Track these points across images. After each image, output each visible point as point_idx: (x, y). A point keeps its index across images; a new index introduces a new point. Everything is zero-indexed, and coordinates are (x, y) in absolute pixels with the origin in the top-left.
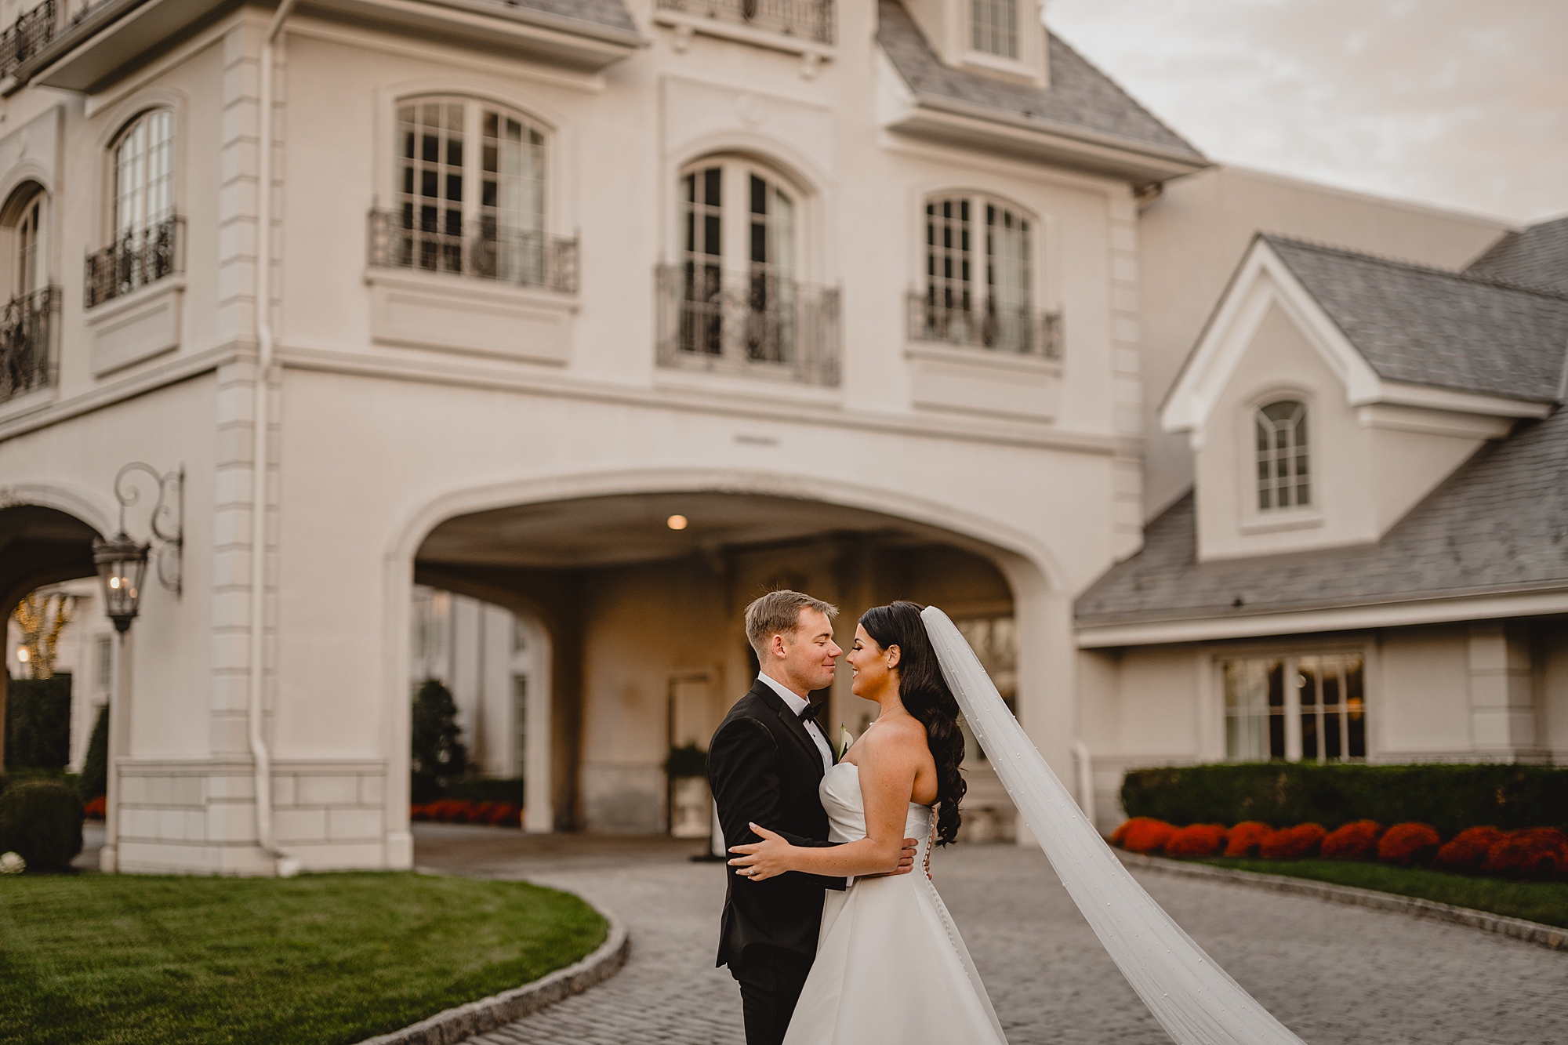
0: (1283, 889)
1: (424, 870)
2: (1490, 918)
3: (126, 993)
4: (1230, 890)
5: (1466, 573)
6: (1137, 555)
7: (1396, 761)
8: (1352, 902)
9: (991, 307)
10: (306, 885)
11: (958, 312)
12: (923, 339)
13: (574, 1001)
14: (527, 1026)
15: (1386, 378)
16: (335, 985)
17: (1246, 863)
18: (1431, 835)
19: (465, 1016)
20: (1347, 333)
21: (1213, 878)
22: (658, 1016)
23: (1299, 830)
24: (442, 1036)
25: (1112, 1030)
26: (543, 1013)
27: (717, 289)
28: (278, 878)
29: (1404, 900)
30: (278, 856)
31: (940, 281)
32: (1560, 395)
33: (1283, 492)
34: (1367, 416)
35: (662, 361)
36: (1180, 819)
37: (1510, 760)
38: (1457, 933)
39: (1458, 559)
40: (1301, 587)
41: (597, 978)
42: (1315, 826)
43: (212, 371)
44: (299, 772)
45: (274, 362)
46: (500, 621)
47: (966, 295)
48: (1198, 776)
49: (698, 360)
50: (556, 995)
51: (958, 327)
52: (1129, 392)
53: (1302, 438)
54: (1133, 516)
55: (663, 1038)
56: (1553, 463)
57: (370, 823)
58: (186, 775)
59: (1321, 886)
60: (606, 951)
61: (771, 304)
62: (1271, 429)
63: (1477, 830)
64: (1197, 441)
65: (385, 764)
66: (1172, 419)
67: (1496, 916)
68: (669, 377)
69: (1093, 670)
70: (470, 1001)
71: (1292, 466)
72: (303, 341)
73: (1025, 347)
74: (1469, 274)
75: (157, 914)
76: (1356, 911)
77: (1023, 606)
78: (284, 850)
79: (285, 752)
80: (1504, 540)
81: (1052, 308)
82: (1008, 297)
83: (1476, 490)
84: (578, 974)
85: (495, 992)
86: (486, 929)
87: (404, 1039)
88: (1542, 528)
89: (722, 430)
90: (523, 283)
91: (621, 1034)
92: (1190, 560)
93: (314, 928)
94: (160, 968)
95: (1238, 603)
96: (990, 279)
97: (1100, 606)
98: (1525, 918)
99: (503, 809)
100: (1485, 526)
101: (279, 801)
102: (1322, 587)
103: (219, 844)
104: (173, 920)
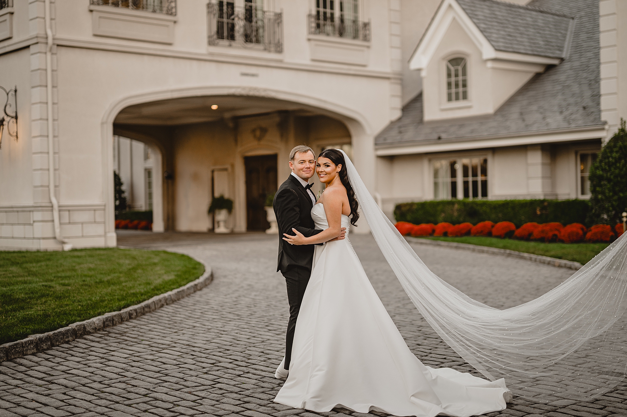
0: (457, 248)
1: (122, 247)
2: (534, 256)
3: (32, 293)
4: (437, 249)
5: (527, 126)
6: (399, 119)
7: (499, 199)
8: (483, 252)
9: (342, 20)
10: (76, 254)
11: (328, 22)
12: (315, 33)
13: (199, 293)
14: (184, 302)
15: (497, 50)
16: (110, 289)
17: (442, 238)
18: (512, 226)
19: (162, 298)
20: (482, 31)
21: (430, 244)
22: (231, 297)
23: (462, 225)
24: (155, 305)
25: (399, 298)
26: (189, 298)
27: (233, 13)
28: (63, 251)
29: (502, 251)
30: (63, 243)
31: (321, 10)
32: (564, 56)
33: (457, 94)
34: (490, 64)
35: (211, 43)
36: (417, 222)
37: (542, 198)
38: (522, 262)
39: (524, 120)
40: (464, 132)
41: (205, 284)
42: (468, 224)
43: (28, 47)
44: (70, 209)
45: (54, 44)
46: (139, 147)
47: (332, 15)
48: (423, 206)
49: (225, 42)
50: (192, 291)
51: (329, 28)
52: (397, 54)
53: (464, 73)
54: (398, 103)
55: (235, 305)
56: (561, 83)
57: (100, 230)
58: (23, 211)
59: (471, 246)
60: (206, 275)
61: (254, 19)
62: (452, 69)
63: (529, 224)
64: (423, 74)
65: (105, 206)
66: (414, 65)
67: (536, 255)
68: (213, 49)
69: (383, 165)
70: (162, 293)
71: (461, 83)
72: (65, 36)
73: (356, 37)
74: (530, 7)
75: (24, 265)
76: (485, 255)
77: (355, 140)
78: (66, 240)
79: (64, 202)
80: (541, 113)
81: (366, 21)
82: (348, 16)
83: (531, 93)
84: (199, 283)
85: (171, 290)
86: (158, 268)
87: (143, 307)
88: (556, 108)
89: (236, 70)
90: (154, 11)
91: (219, 304)
92: (421, 121)
93: (90, 269)
94: (41, 284)
95: (439, 138)
96: (341, 9)
97: (385, 139)
98: (547, 256)
99: (143, 223)
100: (534, 107)
101: (62, 221)
102: (472, 131)
103: (39, 239)
104: (34, 267)
